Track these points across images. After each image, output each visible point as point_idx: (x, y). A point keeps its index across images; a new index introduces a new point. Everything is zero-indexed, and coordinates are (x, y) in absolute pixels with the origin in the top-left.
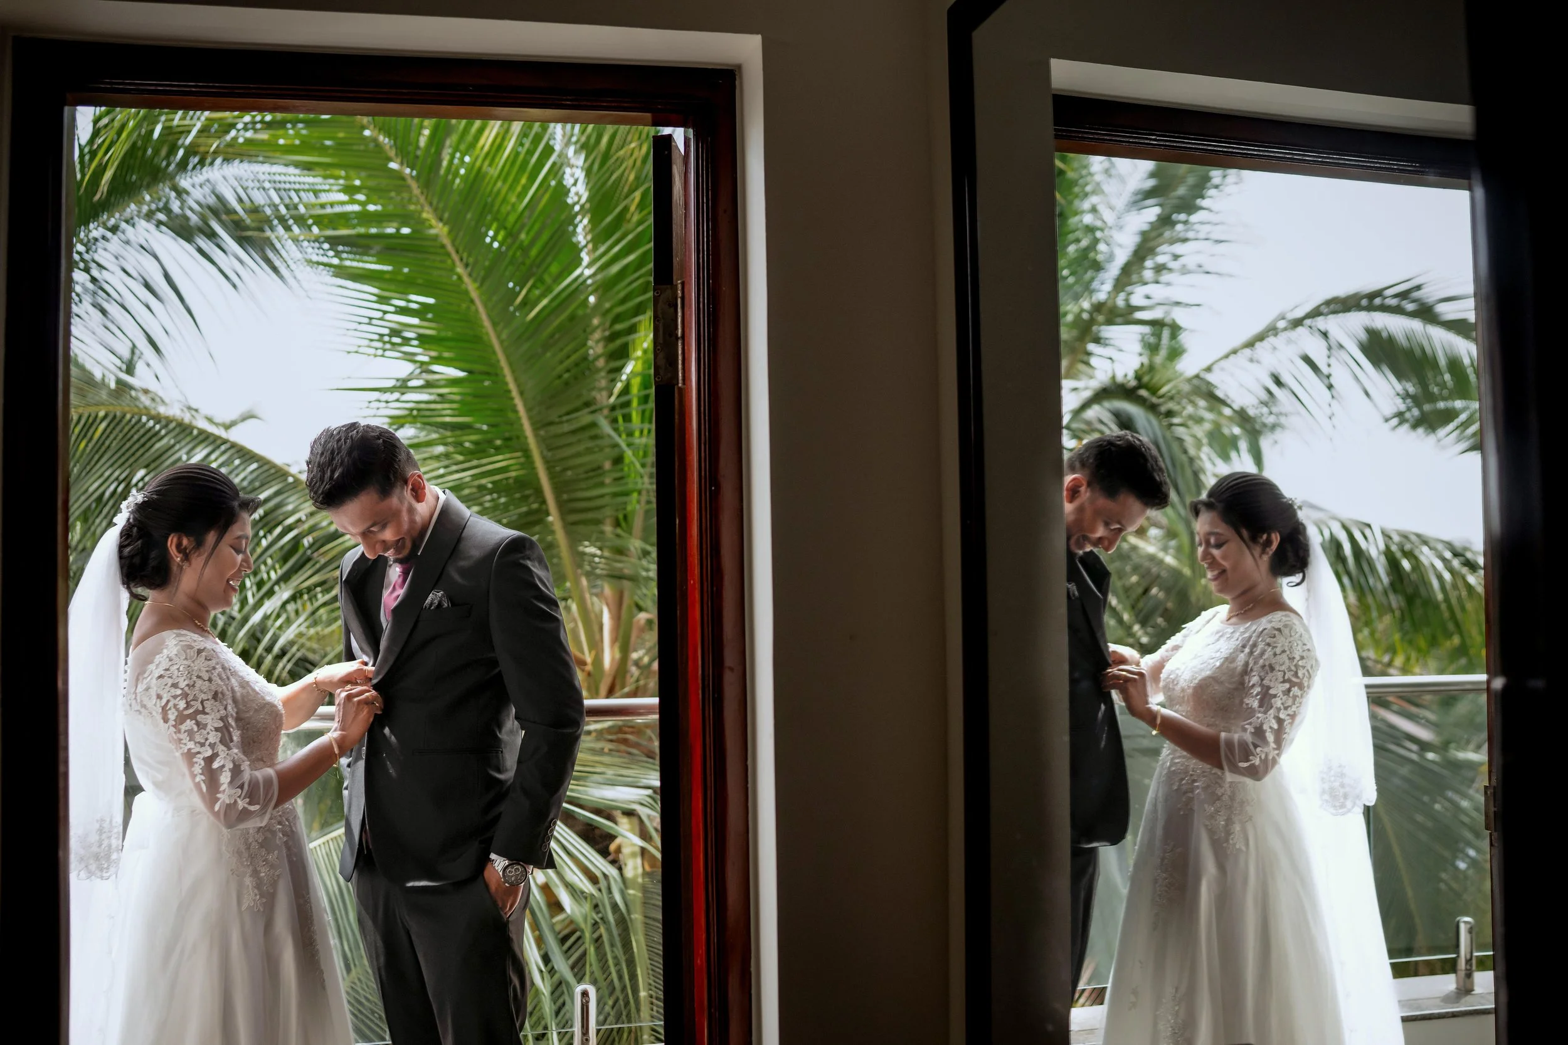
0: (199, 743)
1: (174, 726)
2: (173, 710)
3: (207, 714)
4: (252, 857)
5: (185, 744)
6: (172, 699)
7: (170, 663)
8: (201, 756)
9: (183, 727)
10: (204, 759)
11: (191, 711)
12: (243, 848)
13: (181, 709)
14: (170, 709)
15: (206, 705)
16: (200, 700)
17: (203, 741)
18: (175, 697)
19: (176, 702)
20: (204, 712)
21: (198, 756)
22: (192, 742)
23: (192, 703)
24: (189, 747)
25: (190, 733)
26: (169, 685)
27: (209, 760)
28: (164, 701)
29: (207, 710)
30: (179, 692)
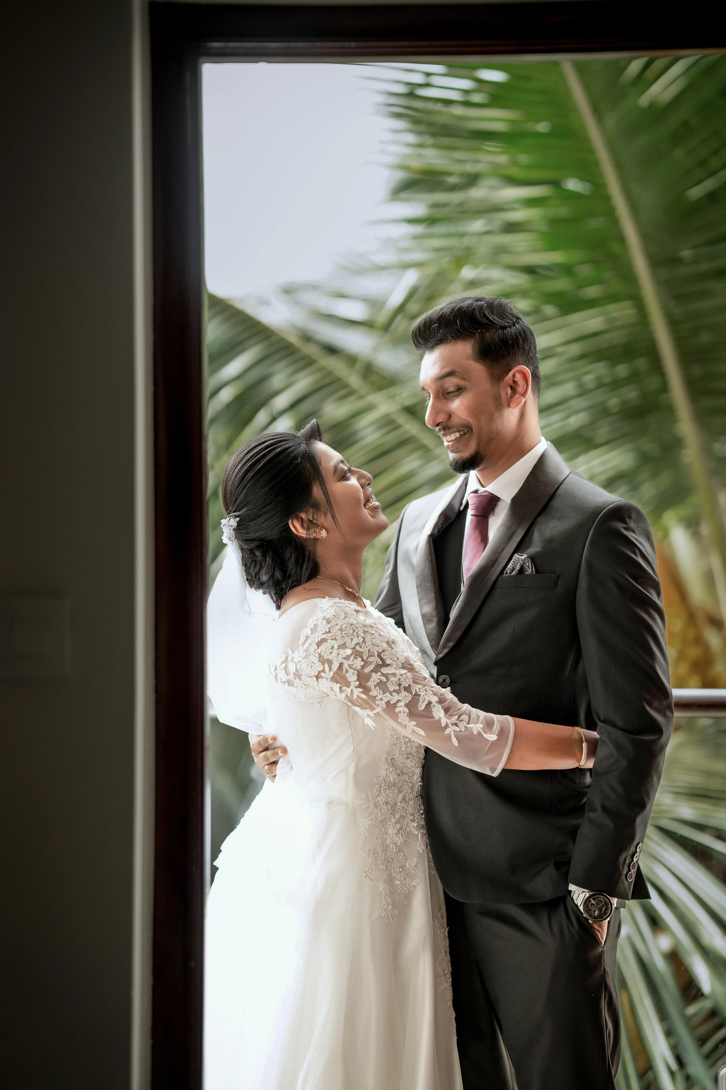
0: (395, 691)
1: (360, 686)
2: (351, 671)
3: (389, 665)
4: (388, 861)
5: (381, 699)
6: (344, 661)
7: (329, 626)
8: (402, 704)
9: (371, 684)
10: (406, 705)
11: (371, 667)
12: (379, 849)
13: (359, 667)
14: (347, 671)
15: (384, 657)
16: (376, 654)
17: (397, 688)
18: (347, 658)
19: (350, 662)
20: (385, 665)
21: (399, 704)
22: (387, 694)
23: (370, 659)
24: (386, 700)
25: (382, 685)
26: (336, 647)
27: (412, 706)
28: (335, 666)
29: (388, 661)
30: (349, 652)
